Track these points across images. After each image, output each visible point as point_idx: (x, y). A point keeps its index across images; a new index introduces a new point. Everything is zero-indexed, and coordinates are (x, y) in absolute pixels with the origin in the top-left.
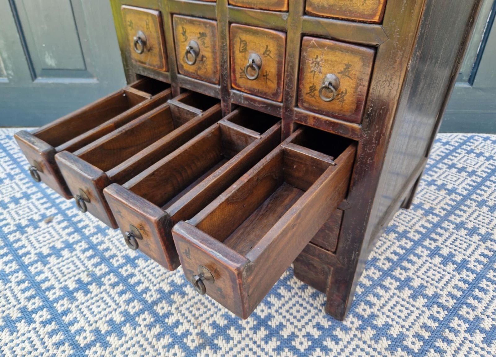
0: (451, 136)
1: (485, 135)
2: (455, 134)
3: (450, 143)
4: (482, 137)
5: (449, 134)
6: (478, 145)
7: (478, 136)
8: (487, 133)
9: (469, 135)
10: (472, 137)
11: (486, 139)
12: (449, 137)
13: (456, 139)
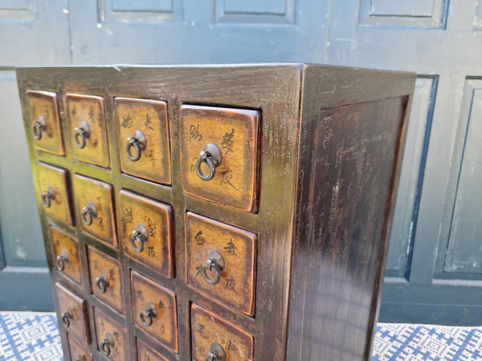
0: (399, 327)
1: (431, 327)
2: (402, 325)
3: (398, 338)
4: (428, 330)
5: (396, 325)
6: (424, 342)
7: (425, 328)
8: (432, 324)
9: (416, 326)
10: (417, 330)
11: (432, 332)
12: (397, 328)
13: (403, 332)
